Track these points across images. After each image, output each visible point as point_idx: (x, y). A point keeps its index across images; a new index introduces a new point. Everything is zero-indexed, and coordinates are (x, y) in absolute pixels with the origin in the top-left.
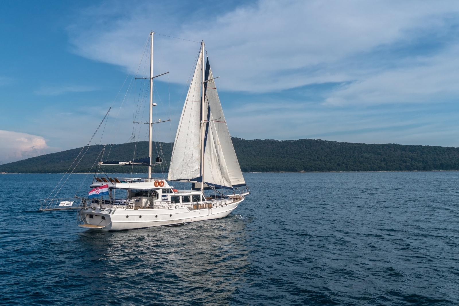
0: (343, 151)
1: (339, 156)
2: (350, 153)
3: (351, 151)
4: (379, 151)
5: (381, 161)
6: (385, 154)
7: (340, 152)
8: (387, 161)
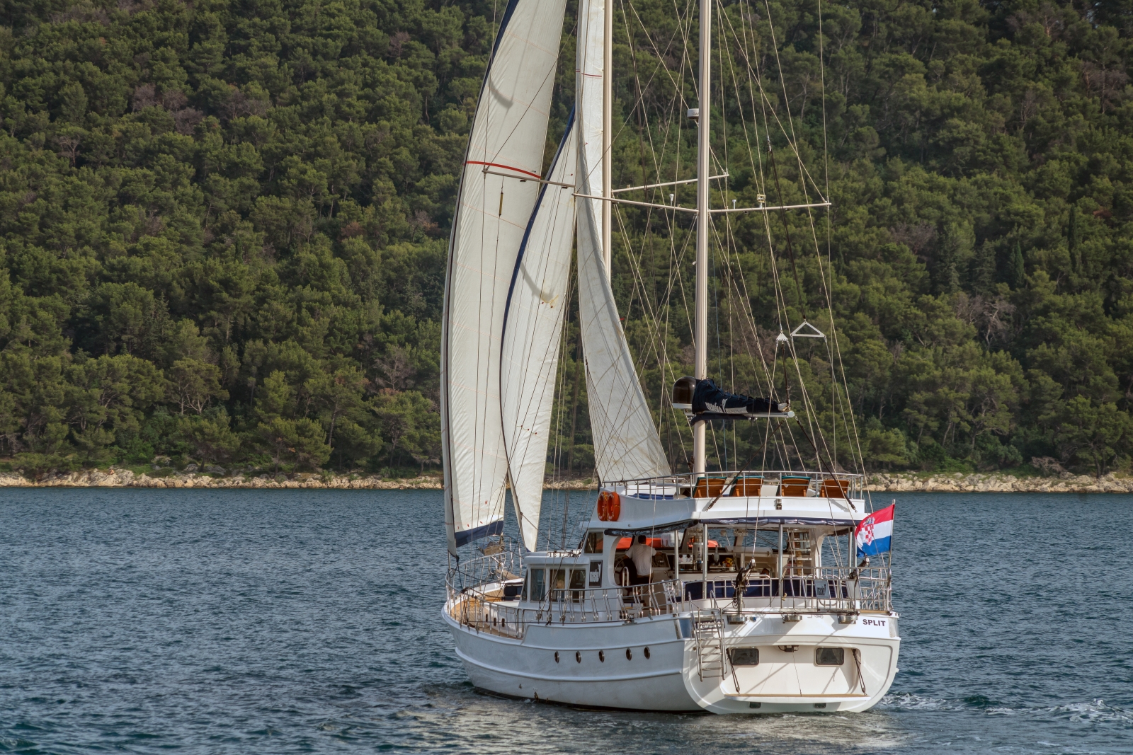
0: (241, 77)
1: (145, 158)
2: (375, 114)
3: (390, 74)
4: (921, 91)
5: (935, 285)
6: (1015, 147)
7: (177, 88)
8: (1043, 284)
